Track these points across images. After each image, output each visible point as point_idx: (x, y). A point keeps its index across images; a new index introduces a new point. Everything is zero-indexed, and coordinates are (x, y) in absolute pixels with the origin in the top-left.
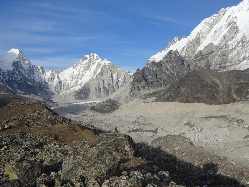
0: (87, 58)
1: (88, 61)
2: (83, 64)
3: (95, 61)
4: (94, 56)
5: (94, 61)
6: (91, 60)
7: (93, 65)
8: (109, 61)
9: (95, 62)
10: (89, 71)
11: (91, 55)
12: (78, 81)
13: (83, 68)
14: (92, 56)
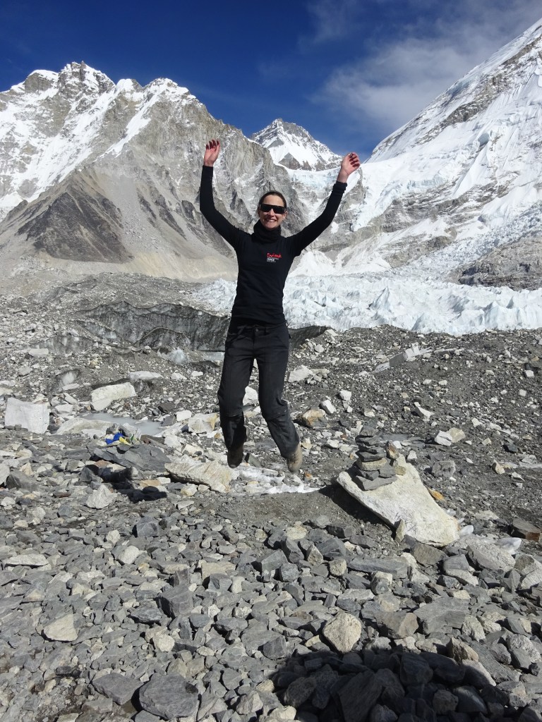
0: (45, 84)
1: (52, 92)
2: (29, 106)
3: (89, 98)
4: (82, 78)
5: (85, 96)
6: (66, 91)
7: (80, 112)
8: (185, 90)
9: (93, 102)
10: (59, 136)
11: (68, 69)
12: (8, 173)
13: (28, 122)
14: (75, 74)
